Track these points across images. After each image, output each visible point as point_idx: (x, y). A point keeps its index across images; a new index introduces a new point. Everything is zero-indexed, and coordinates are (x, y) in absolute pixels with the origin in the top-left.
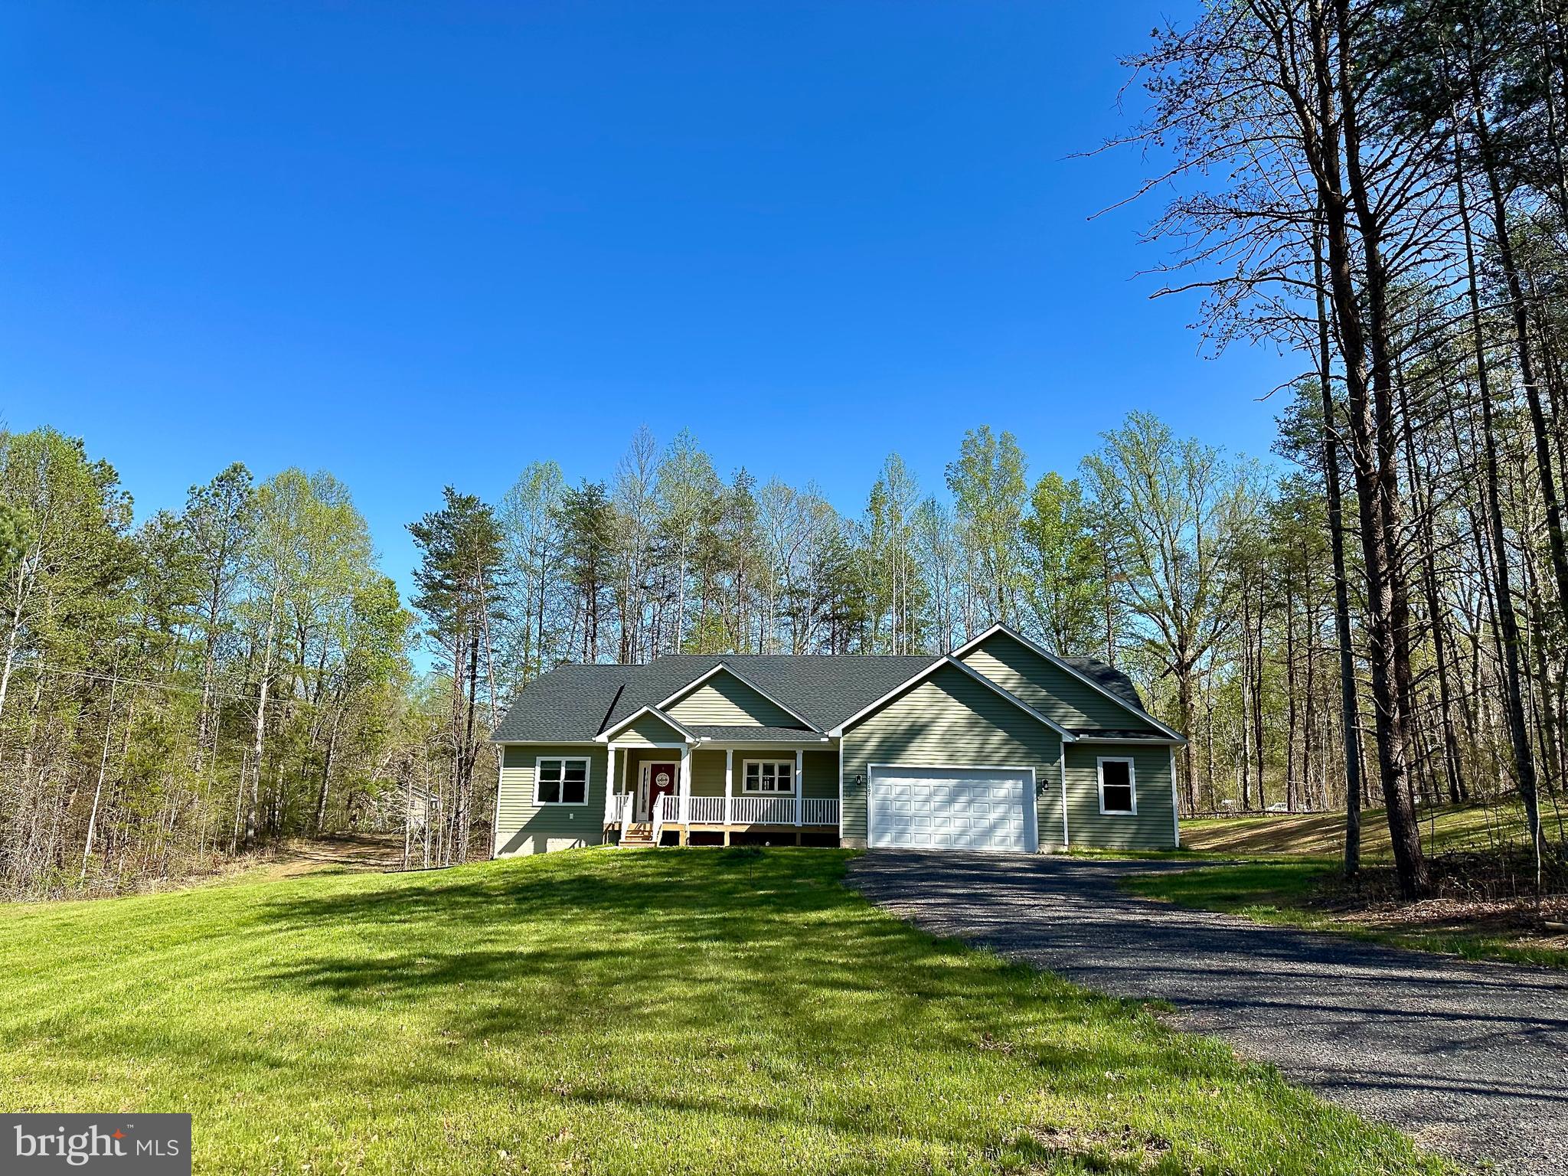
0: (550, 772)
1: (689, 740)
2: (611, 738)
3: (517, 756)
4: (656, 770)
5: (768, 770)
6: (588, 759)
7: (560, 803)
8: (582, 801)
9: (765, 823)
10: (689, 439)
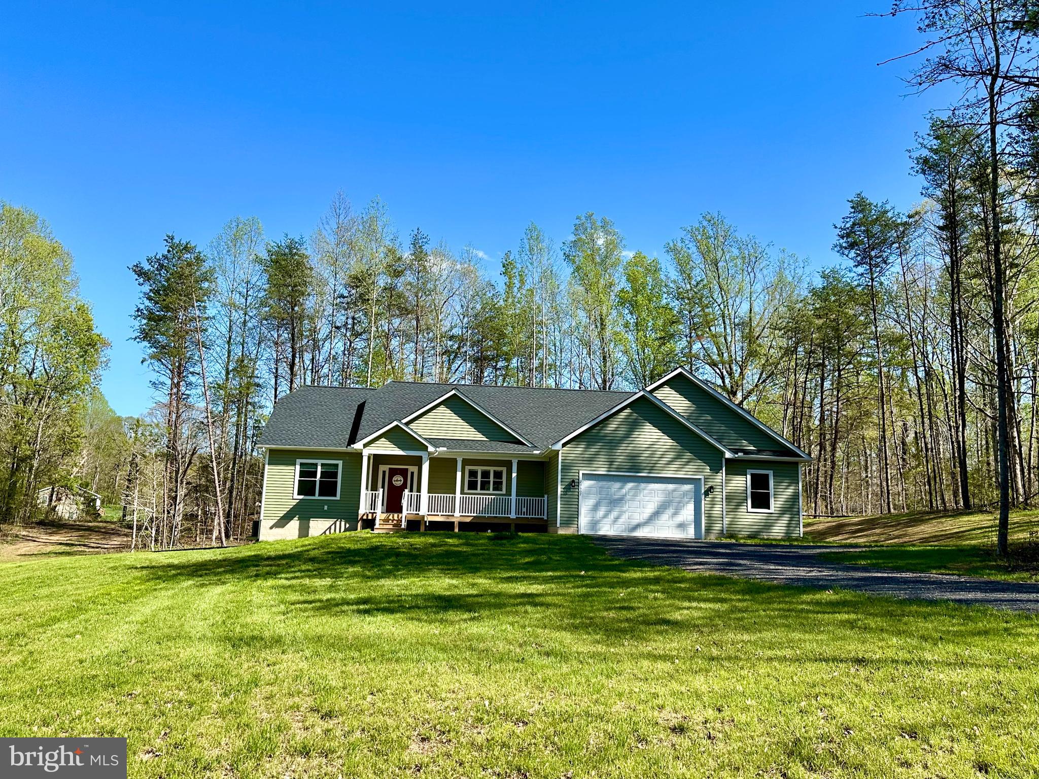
0: (309, 472)
1: (431, 449)
2: (365, 446)
3: (279, 457)
4: (393, 472)
5: (486, 474)
6: (340, 463)
7: (317, 497)
8: (335, 496)
9: (487, 515)
10: (380, 205)
